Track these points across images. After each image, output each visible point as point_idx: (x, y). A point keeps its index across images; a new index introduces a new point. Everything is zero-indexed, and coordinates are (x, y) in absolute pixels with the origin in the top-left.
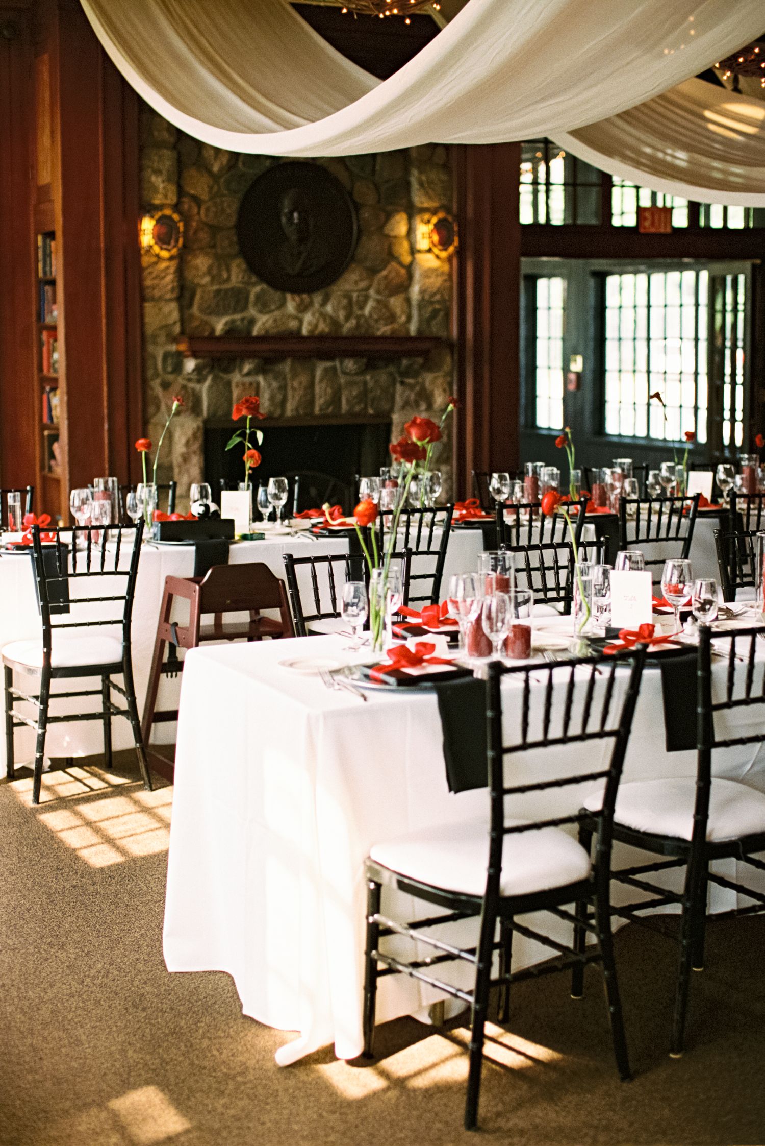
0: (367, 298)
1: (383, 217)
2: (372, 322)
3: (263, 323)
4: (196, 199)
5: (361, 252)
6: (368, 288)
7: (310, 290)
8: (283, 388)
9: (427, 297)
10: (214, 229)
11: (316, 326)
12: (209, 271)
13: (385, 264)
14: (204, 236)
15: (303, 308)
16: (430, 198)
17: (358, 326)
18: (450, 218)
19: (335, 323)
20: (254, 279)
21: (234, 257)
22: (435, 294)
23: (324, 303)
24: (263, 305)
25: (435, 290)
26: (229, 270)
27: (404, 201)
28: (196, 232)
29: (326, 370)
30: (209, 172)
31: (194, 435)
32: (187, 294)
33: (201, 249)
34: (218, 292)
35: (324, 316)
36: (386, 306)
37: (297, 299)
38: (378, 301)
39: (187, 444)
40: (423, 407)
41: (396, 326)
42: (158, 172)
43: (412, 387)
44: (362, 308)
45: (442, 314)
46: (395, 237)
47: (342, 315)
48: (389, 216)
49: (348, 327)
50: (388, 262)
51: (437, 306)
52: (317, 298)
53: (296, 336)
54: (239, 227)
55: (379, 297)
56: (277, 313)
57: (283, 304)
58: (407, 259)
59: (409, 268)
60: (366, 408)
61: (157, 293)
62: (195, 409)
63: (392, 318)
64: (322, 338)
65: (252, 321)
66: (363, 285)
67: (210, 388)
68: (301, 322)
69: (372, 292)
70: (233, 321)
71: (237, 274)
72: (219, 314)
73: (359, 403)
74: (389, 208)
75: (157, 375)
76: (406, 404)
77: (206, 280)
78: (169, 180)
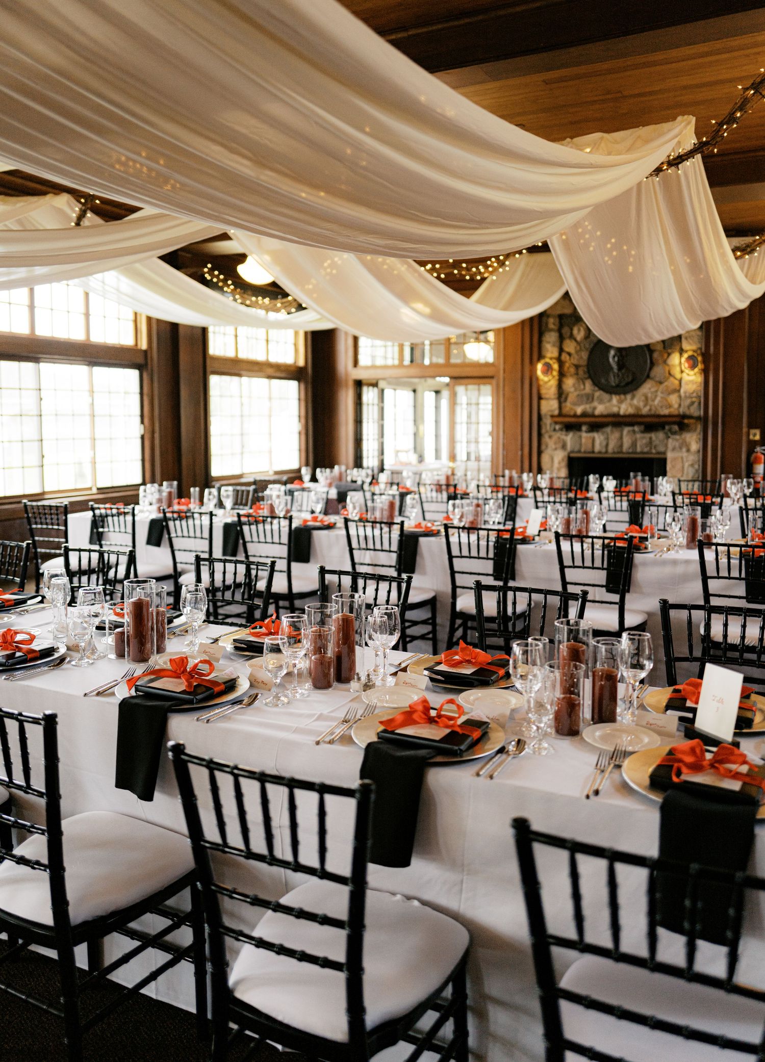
0: (656, 396)
1: (666, 355)
2: (659, 408)
3: (600, 409)
4: (569, 354)
5: (652, 374)
6: (656, 391)
7: (625, 393)
8: (607, 439)
9: (687, 394)
10: (577, 367)
11: (627, 410)
12: (574, 385)
13: (666, 379)
14: (572, 370)
15: (621, 402)
16: (690, 344)
17: (650, 410)
18: (696, 355)
19: (638, 408)
20: (596, 388)
21: (586, 379)
22: (692, 393)
23: (632, 398)
24: (601, 401)
25: (691, 391)
26: (584, 384)
27: (678, 348)
28: (568, 368)
29: (629, 432)
30: (576, 340)
31: (563, 460)
32: (564, 396)
33: (571, 376)
34: (578, 395)
35: (631, 405)
36: (667, 400)
37: (618, 397)
38: (662, 398)
39: (559, 463)
40: (684, 450)
41: (672, 410)
42: (549, 342)
43: (677, 440)
44: (653, 400)
45: (696, 404)
46: (673, 365)
47: (641, 404)
48: (669, 354)
49: (645, 411)
50: (668, 378)
51: (694, 399)
52: (629, 396)
53: (617, 415)
54: (588, 366)
55: (662, 395)
56: (608, 404)
57: (610, 400)
58: (678, 376)
59: (680, 381)
60: (651, 448)
61: (547, 396)
62: (564, 447)
63: (670, 406)
64: (630, 416)
65: (595, 408)
66: (653, 390)
67: (571, 439)
68: (619, 408)
69: (659, 394)
70: (586, 408)
71: (588, 386)
72: (579, 405)
73: (646, 447)
74: (670, 351)
75: (547, 432)
76: (674, 449)
77: (572, 390)
78: (554, 345)
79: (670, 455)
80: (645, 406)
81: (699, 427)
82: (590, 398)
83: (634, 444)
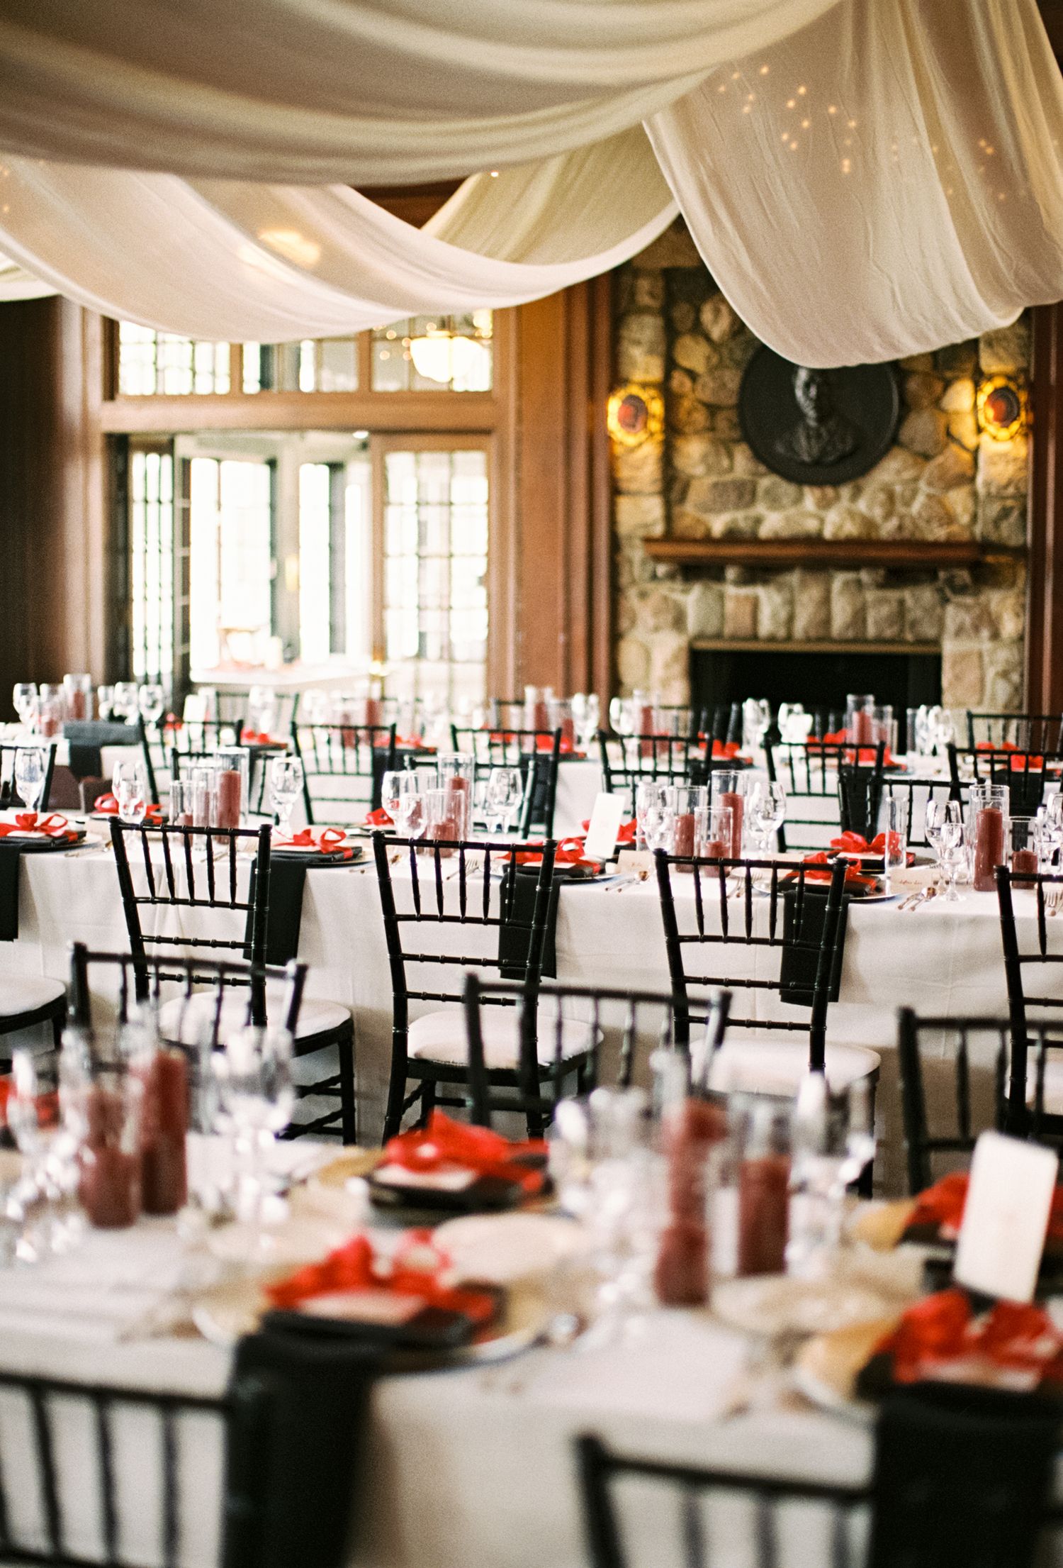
79: (949, 648)
80: (888, 515)
81: (1022, 576)
82: (745, 494)
83: (859, 617)
